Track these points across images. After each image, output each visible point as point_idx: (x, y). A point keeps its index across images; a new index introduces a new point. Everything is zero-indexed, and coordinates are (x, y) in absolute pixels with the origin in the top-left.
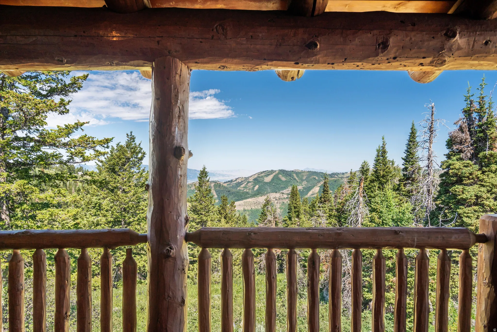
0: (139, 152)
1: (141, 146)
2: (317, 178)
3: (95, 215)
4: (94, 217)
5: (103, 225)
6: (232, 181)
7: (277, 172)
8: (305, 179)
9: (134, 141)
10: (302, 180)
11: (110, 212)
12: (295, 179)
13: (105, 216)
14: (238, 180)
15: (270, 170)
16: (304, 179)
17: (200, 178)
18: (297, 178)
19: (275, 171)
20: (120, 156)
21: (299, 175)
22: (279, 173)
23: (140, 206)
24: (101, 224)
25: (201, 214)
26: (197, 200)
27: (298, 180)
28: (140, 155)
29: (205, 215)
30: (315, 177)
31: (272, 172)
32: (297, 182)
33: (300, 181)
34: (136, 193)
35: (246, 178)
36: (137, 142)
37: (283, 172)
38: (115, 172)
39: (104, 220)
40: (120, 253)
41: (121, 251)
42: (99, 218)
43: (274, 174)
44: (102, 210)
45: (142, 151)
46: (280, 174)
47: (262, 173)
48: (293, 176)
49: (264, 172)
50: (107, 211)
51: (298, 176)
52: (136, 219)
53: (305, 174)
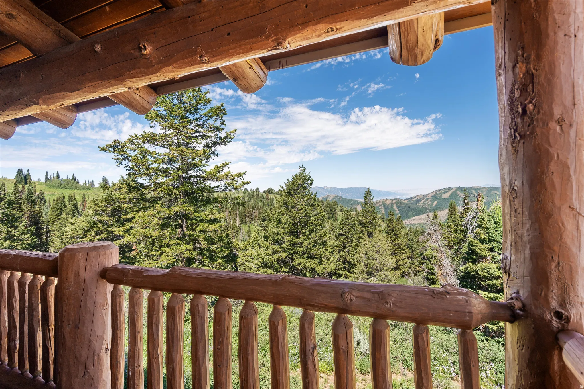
0: (309, 179)
1: (310, 175)
2: (498, 193)
3: (277, 227)
4: (276, 228)
5: (282, 235)
6: (411, 198)
7: (455, 189)
8: (485, 195)
9: (304, 171)
11: (287, 225)
13: (283, 228)
14: (417, 198)
15: (447, 187)
17: (366, 197)
19: (453, 188)
20: (294, 183)
22: (457, 190)
23: (310, 220)
24: (281, 234)
25: (368, 227)
26: (363, 215)
28: (309, 182)
29: (371, 228)
30: (495, 192)
31: (450, 189)
34: (305, 210)
35: (425, 196)
36: (307, 171)
37: (460, 189)
38: (291, 195)
39: (282, 230)
40: (296, 257)
41: (296, 255)
42: (279, 230)
43: (452, 191)
44: (282, 223)
45: (311, 178)
46: (459, 191)
47: (439, 190)
48: (471, 192)
49: (441, 189)
50: (285, 224)
52: (307, 230)
53: (485, 190)
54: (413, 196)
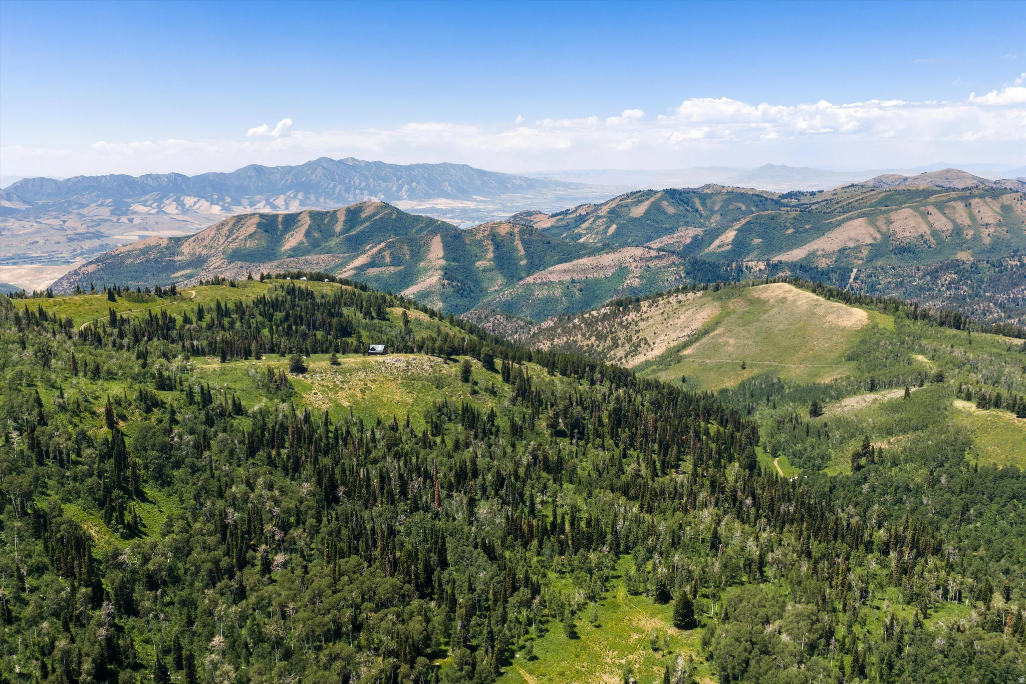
2: (744, 208)
6: (567, 212)
7: (659, 195)
8: (718, 211)
10: (713, 213)
12: (697, 211)
14: (579, 211)
15: (646, 190)
16: (716, 209)
18: (701, 208)
19: (656, 192)
21: (708, 201)
22: (662, 198)
27: (703, 213)
30: (740, 205)
31: (651, 193)
32: (701, 216)
33: (708, 213)
35: (598, 207)
37: (672, 194)
43: (652, 199)
46: (666, 200)
47: (628, 196)
48: (693, 202)
49: (633, 193)
51: (703, 204)
53: (720, 198)
54: (572, 207)
